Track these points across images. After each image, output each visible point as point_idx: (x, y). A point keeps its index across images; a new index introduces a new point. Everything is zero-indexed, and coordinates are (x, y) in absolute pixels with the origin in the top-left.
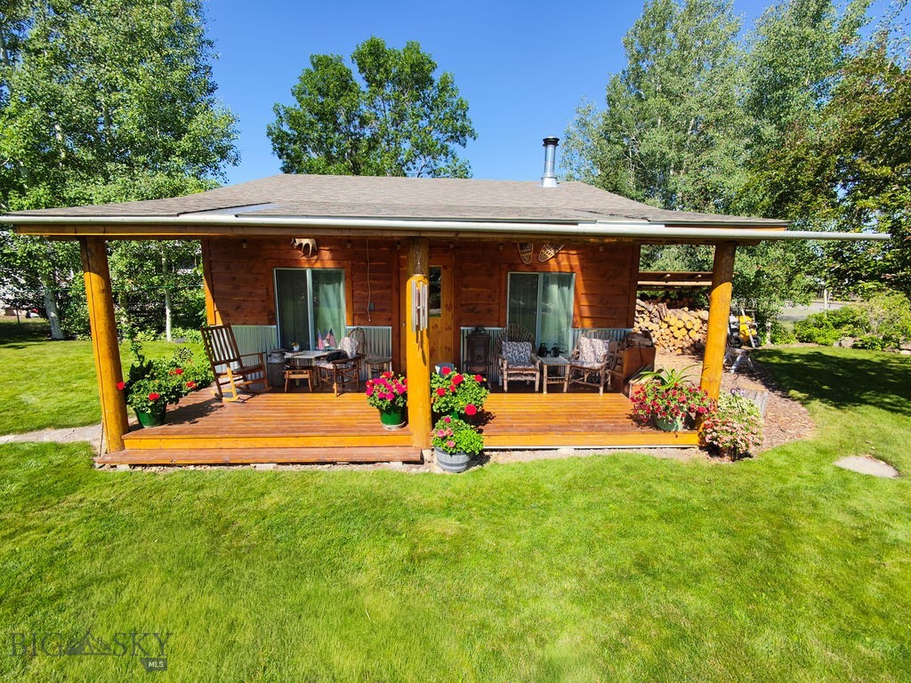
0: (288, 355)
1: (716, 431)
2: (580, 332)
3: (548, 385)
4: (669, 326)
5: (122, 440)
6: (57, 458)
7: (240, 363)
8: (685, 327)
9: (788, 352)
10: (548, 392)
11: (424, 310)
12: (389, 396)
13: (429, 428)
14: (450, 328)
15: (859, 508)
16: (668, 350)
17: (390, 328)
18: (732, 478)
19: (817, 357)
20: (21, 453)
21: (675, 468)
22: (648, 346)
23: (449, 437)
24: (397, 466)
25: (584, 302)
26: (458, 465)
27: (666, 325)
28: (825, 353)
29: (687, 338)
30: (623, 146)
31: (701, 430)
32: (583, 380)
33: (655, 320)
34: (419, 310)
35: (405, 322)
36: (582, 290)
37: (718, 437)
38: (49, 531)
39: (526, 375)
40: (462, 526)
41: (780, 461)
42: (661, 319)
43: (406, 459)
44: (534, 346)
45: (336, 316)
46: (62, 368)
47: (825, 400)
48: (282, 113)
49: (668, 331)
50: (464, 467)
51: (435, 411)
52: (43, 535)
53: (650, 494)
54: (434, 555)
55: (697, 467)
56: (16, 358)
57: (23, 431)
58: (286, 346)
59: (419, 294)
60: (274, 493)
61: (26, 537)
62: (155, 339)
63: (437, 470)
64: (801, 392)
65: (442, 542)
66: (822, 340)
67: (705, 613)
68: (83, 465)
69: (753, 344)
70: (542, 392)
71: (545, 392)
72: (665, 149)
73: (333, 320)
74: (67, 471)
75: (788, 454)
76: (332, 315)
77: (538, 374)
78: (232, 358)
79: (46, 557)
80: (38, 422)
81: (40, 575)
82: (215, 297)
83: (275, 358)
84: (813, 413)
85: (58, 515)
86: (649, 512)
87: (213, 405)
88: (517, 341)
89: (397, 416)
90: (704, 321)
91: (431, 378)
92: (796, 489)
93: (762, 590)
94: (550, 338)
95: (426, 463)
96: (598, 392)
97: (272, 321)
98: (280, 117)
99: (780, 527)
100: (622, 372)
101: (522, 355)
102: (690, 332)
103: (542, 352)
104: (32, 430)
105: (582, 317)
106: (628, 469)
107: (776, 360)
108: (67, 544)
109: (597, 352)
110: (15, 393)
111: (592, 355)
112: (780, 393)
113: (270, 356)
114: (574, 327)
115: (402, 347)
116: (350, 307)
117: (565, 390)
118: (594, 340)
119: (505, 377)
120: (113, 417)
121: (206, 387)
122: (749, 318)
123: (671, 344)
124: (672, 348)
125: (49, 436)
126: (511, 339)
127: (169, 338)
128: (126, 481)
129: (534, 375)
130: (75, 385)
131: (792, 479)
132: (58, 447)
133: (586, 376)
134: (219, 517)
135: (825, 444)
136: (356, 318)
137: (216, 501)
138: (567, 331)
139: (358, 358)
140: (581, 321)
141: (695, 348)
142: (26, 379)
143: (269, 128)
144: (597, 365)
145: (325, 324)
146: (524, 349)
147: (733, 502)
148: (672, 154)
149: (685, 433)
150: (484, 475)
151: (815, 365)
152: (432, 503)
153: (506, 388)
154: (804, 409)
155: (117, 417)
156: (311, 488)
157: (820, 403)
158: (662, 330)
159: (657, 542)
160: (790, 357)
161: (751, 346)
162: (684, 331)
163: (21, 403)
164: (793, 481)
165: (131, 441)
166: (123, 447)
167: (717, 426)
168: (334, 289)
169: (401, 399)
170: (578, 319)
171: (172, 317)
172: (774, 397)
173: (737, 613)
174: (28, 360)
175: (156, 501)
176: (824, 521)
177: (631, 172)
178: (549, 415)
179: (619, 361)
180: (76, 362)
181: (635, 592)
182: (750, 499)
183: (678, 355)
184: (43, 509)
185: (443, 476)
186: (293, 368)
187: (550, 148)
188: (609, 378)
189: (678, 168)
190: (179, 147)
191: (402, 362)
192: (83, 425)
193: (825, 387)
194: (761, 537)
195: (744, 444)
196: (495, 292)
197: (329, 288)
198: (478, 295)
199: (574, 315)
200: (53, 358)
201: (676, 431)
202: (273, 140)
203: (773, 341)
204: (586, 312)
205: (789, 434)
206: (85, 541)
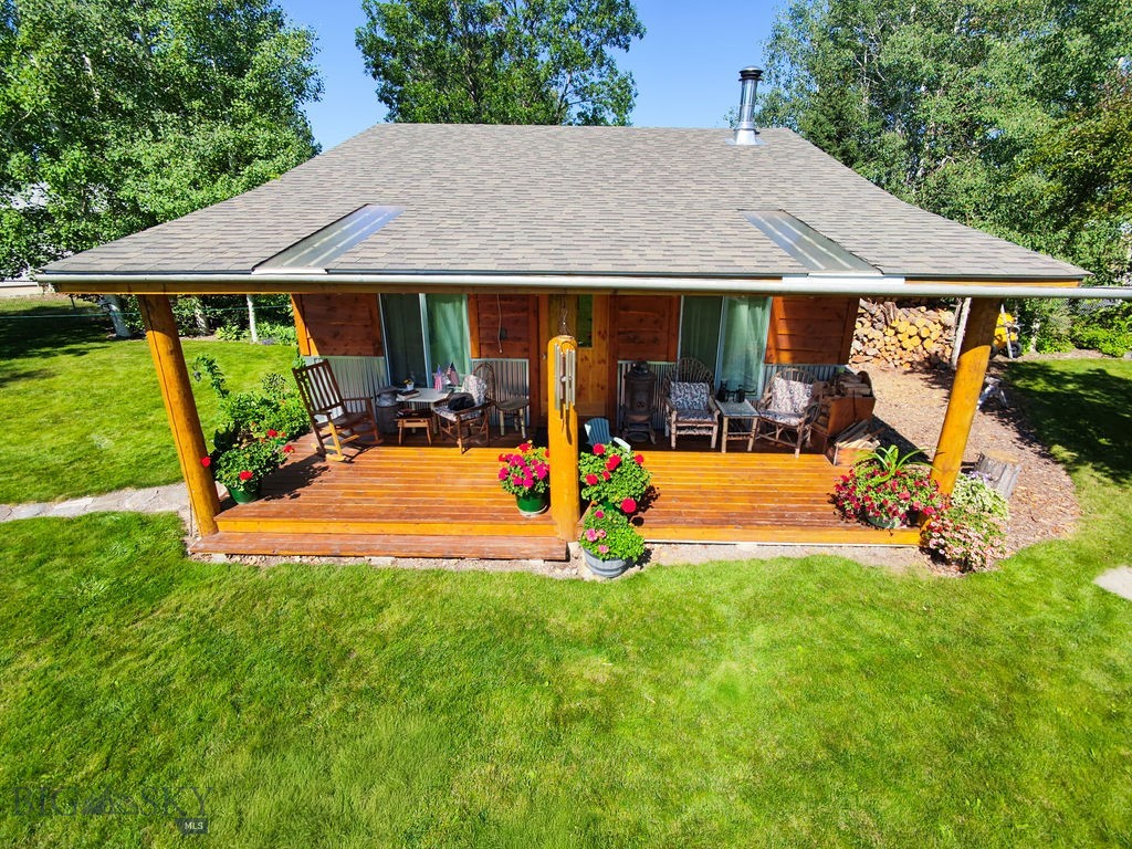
0: (401, 398)
1: (944, 538)
2: (775, 369)
3: (728, 442)
4: (897, 333)
5: (215, 523)
6: (145, 540)
7: (344, 409)
8: (918, 334)
9: (1058, 368)
10: (728, 450)
11: (570, 382)
12: (527, 484)
13: (576, 518)
14: (604, 361)
15: (1121, 662)
16: (892, 365)
17: (527, 361)
18: (958, 605)
19: (1098, 379)
20: (103, 531)
21: (885, 583)
22: (864, 396)
23: (601, 540)
24: (538, 565)
25: (783, 330)
26: (612, 570)
27: (893, 332)
28: (1112, 372)
29: (920, 348)
30: (855, 49)
31: (924, 528)
32: (774, 436)
33: (879, 325)
34: (564, 384)
35: (546, 354)
36: (780, 314)
37: (946, 545)
38: (147, 656)
39: (700, 428)
40: (614, 670)
41: (1025, 575)
42: (887, 324)
43: (548, 557)
44: (712, 387)
45: (458, 344)
46: (133, 389)
47: (1098, 466)
48: (375, 13)
49: (894, 340)
50: (620, 571)
51: (584, 498)
52: (141, 663)
53: (849, 628)
54: (582, 715)
55: (914, 584)
56: (79, 371)
57: (101, 492)
58: (397, 383)
59: (564, 358)
60: (394, 605)
61: (124, 664)
62: (238, 338)
63: (587, 574)
64: (1069, 449)
65: (591, 694)
66: (1108, 347)
67: (902, 825)
68: (172, 554)
69: (1011, 354)
70: (720, 451)
71: (724, 451)
72: (918, 58)
73: (455, 349)
74: (156, 561)
75: (1037, 563)
76: (453, 342)
77: (716, 428)
78: (333, 403)
79: (148, 697)
80: (116, 479)
81: (143, 726)
82: (307, 320)
83: (385, 399)
84: (1080, 489)
85: (154, 631)
86: (848, 660)
87: (316, 466)
88: (691, 381)
89: (538, 502)
90: (945, 327)
91: (580, 458)
92: (1040, 625)
93: (977, 793)
94: (735, 377)
95: (572, 559)
96: (794, 452)
97: (378, 352)
98: (373, 18)
99: (1012, 689)
100: (826, 426)
101: (696, 400)
102: (925, 342)
103: (721, 394)
104: (110, 491)
105: (778, 350)
106: (825, 584)
107: (1040, 385)
108: (169, 678)
109: (796, 398)
110: (85, 431)
111: (789, 403)
112: (1038, 448)
113: (379, 396)
114: (767, 362)
115: (542, 385)
116: (476, 334)
117: (750, 449)
118: (792, 382)
119: (673, 431)
120: (201, 497)
121: (305, 434)
122: (1010, 316)
123: (897, 357)
124: (897, 363)
125: (132, 501)
126: (684, 378)
127: (255, 337)
128: (225, 579)
129: (711, 429)
130: (152, 418)
131: (1037, 606)
132: (143, 522)
133: (778, 432)
134: (334, 642)
135: (1091, 545)
136: (484, 348)
137: (327, 615)
138: (758, 365)
139: (488, 403)
140: (778, 354)
141: (930, 363)
142: (95, 406)
143: (359, 34)
144: (794, 421)
145: (446, 355)
146: (698, 394)
147: (956, 644)
148: (928, 66)
149: (903, 530)
150: (644, 586)
151: (1095, 397)
152: (579, 630)
153: (673, 444)
154: (1067, 480)
155: (205, 497)
156: (436, 600)
157: (1092, 472)
158: (887, 339)
159: (852, 711)
160: (1059, 379)
161: (1007, 356)
162: (917, 340)
163: (94, 448)
164: (1040, 612)
165: (225, 523)
166: (216, 530)
167: (946, 531)
168: (454, 307)
169: (541, 484)
170: (773, 352)
171: (255, 311)
172: (1030, 453)
173: (943, 828)
174: (92, 377)
175: (260, 613)
176: (1071, 683)
177: (864, 90)
178: (727, 495)
179: (824, 410)
180: (148, 378)
181: (820, 788)
182: (977, 642)
183: (906, 373)
184: (137, 621)
185: (594, 583)
186: (408, 416)
187: (749, 84)
188: (809, 433)
189: (932, 86)
190: (243, 87)
191: (542, 403)
192: (167, 483)
193: (1103, 441)
194: (985, 706)
195: (979, 559)
196: (663, 316)
197: (449, 308)
198: (641, 320)
199: (768, 348)
200: (121, 371)
201: (891, 528)
202: (364, 52)
203: (1039, 348)
204: (784, 343)
205: (1043, 526)
206: (188, 674)
